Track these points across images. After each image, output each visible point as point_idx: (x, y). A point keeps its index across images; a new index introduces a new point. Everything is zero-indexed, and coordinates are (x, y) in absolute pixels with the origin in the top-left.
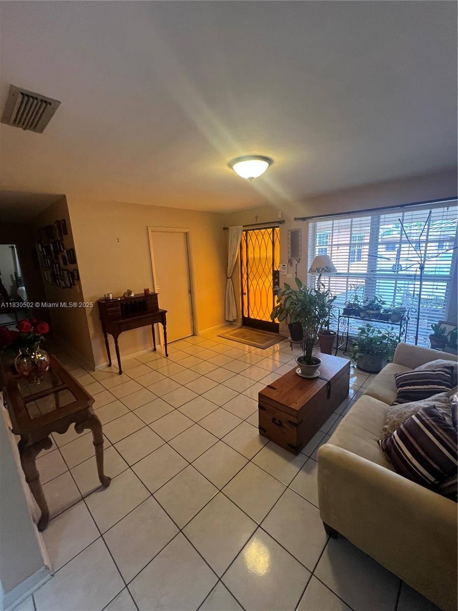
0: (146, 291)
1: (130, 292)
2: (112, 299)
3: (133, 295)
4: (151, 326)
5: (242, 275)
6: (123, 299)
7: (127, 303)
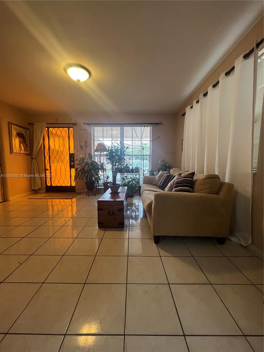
5: (45, 157)
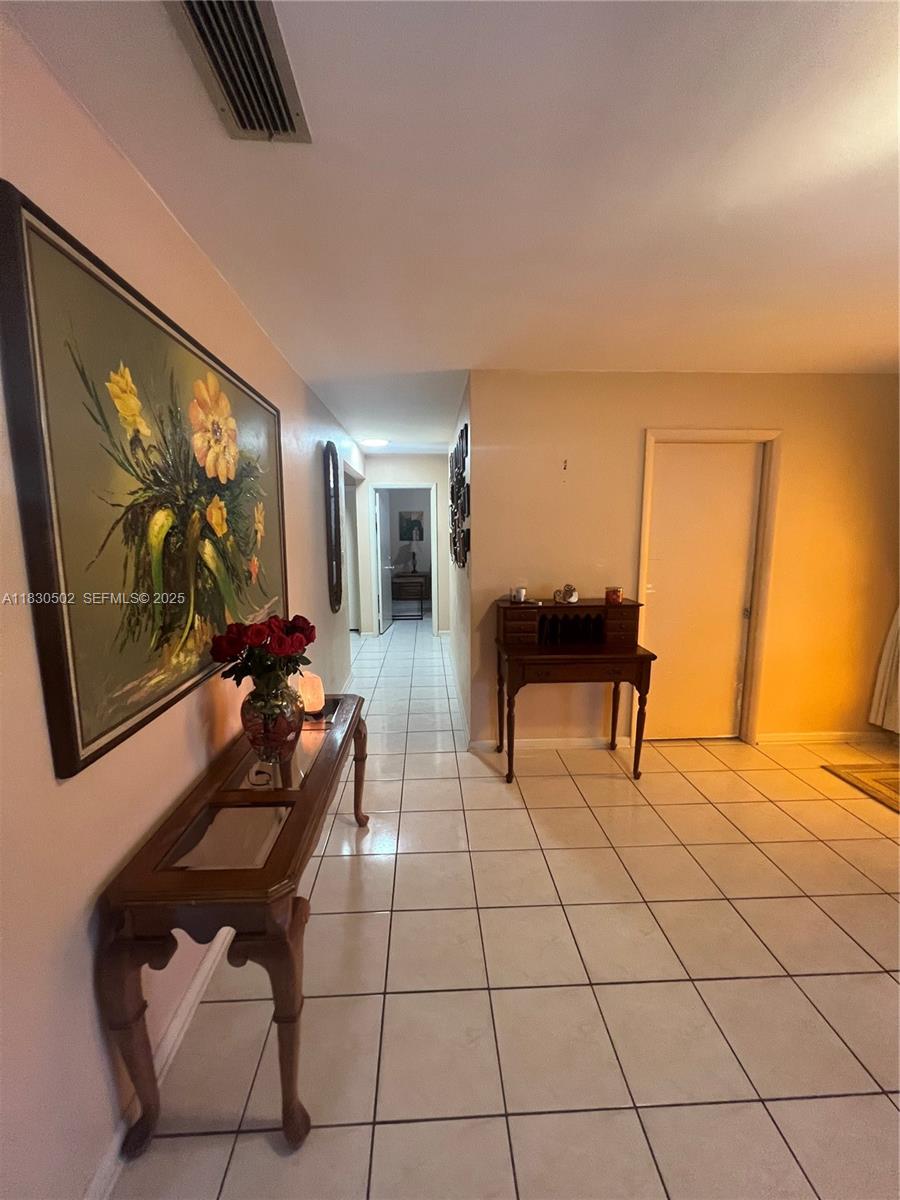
0: (612, 593)
1: (569, 591)
2: (525, 602)
3: (574, 599)
4: (613, 684)
6: (551, 604)
7: (555, 617)
